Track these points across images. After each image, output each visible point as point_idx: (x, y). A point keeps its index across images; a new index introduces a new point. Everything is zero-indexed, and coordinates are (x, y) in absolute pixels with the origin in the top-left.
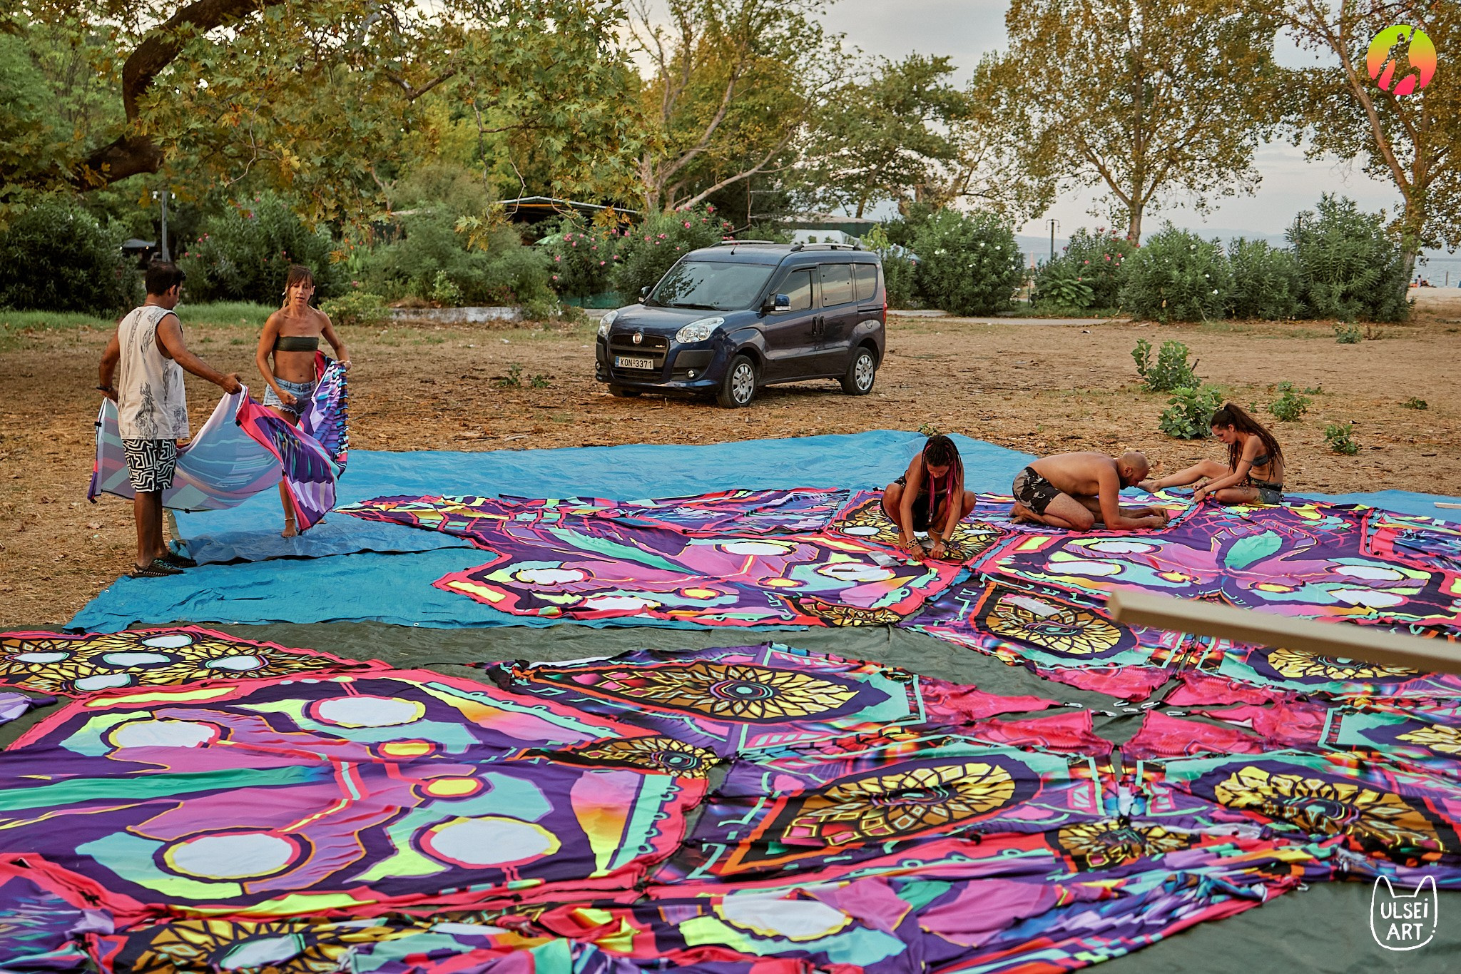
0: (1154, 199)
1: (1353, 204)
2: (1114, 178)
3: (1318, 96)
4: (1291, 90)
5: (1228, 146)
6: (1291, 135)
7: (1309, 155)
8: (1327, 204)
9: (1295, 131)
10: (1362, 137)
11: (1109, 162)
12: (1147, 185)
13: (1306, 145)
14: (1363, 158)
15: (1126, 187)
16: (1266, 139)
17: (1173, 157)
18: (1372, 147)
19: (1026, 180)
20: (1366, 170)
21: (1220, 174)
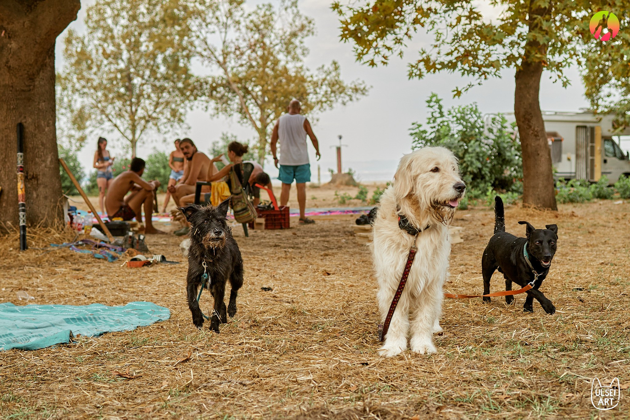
0: (142, 139)
1: (235, 137)
2: (122, 129)
3: (214, 89)
4: (201, 85)
5: (174, 113)
6: (204, 107)
7: (212, 116)
8: (225, 137)
9: (205, 104)
10: (236, 106)
11: (118, 122)
12: (138, 132)
13: (211, 111)
14: (237, 116)
15: (129, 133)
16: (191, 109)
17: (148, 119)
18: (241, 111)
19: (73, 132)
20: (239, 122)
21: (172, 126)
